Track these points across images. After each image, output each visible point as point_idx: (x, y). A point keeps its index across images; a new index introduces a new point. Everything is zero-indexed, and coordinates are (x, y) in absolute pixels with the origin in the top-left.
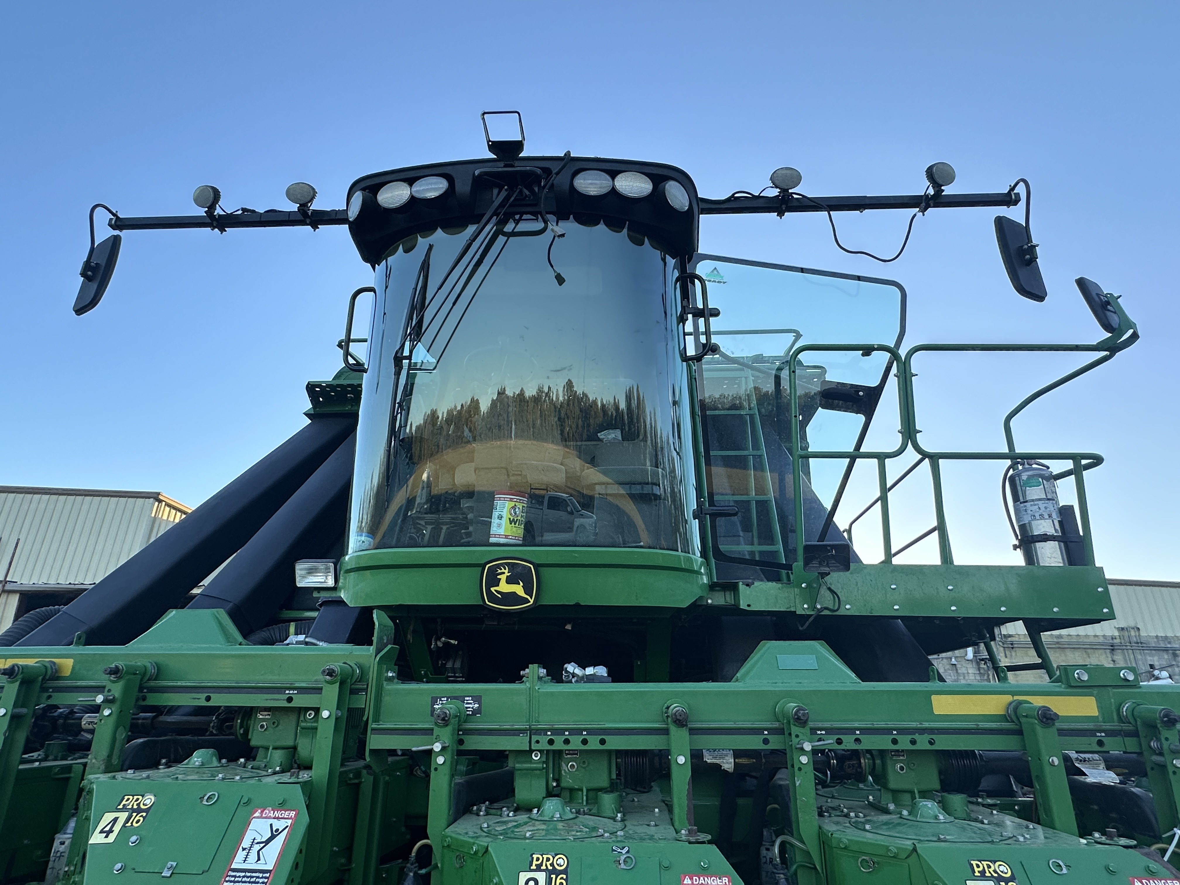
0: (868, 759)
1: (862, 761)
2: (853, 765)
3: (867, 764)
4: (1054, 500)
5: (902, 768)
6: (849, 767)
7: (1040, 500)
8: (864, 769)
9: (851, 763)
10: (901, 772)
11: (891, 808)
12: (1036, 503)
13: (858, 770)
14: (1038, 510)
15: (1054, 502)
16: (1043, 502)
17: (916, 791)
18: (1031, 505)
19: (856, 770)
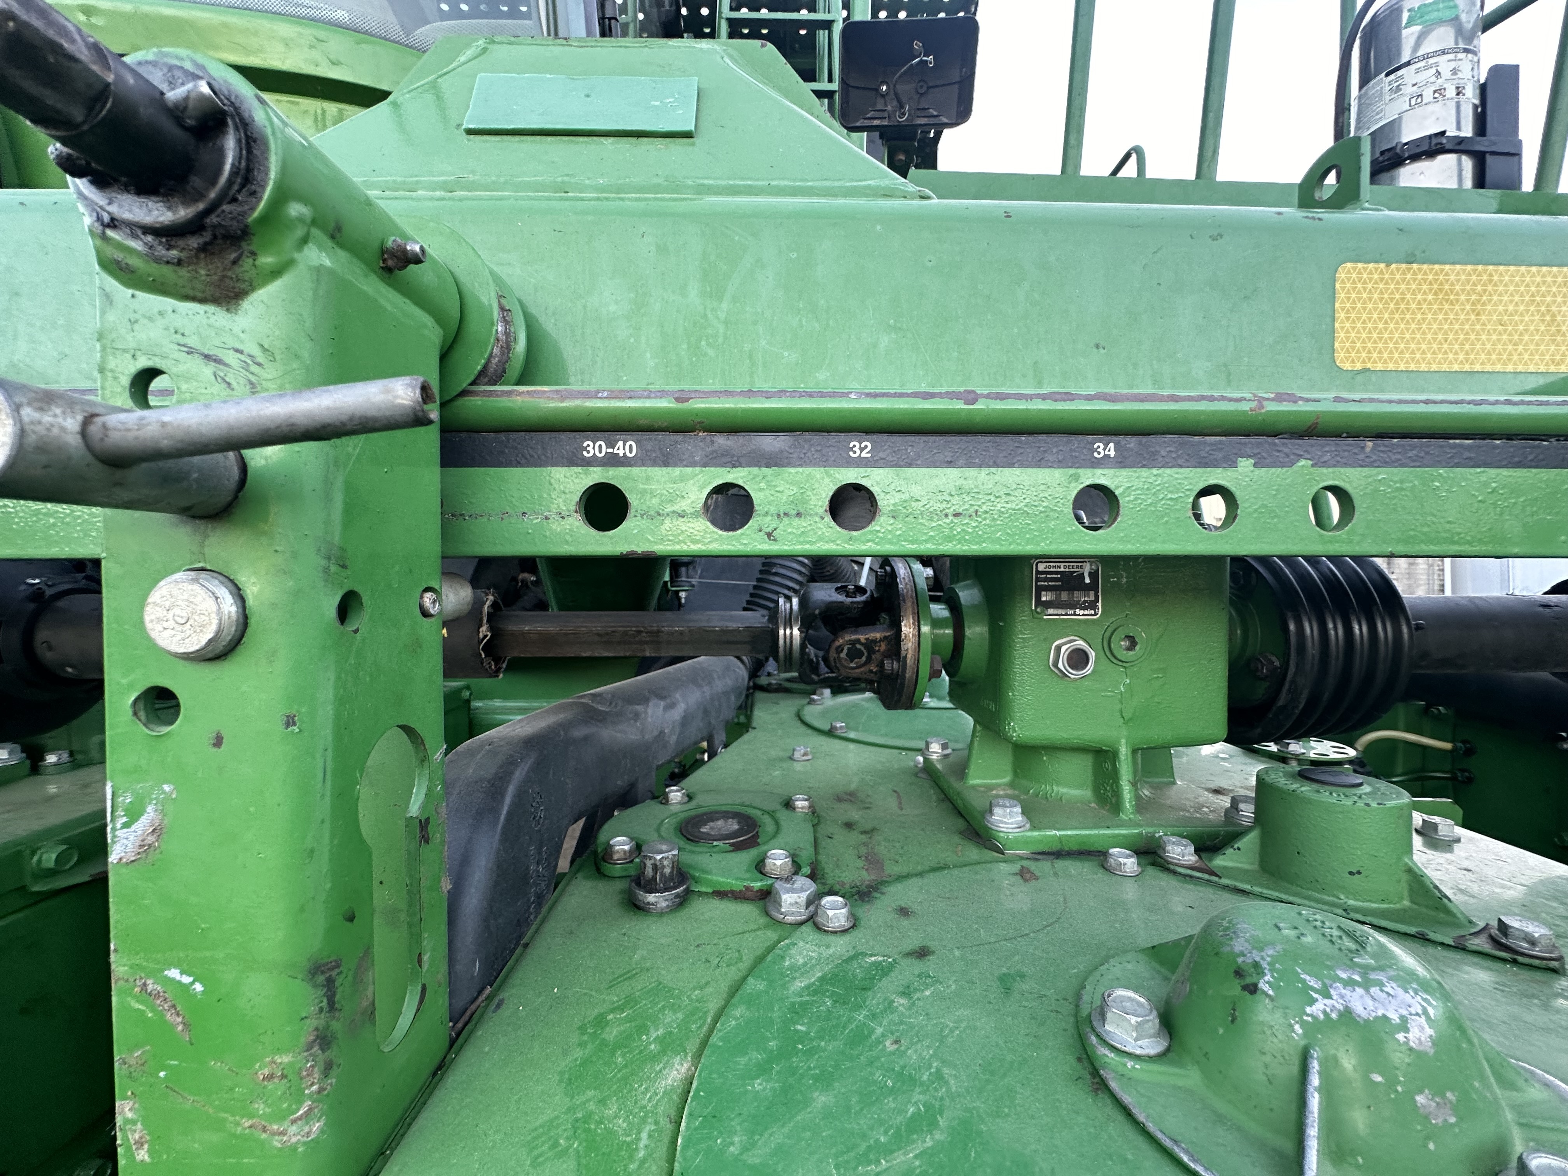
0: (936, 623)
1: (907, 629)
2: (870, 645)
3: (926, 646)
4: (1475, 53)
5: (1078, 659)
6: (854, 654)
7: (1443, 52)
8: (910, 661)
9: (862, 638)
10: (1074, 674)
11: (1003, 827)
12: (1431, 61)
13: (887, 664)
14: (1433, 79)
15: (1476, 59)
16: (1451, 56)
17: (1124, 751)
18: (1418, 71)
19: (881, 665)
